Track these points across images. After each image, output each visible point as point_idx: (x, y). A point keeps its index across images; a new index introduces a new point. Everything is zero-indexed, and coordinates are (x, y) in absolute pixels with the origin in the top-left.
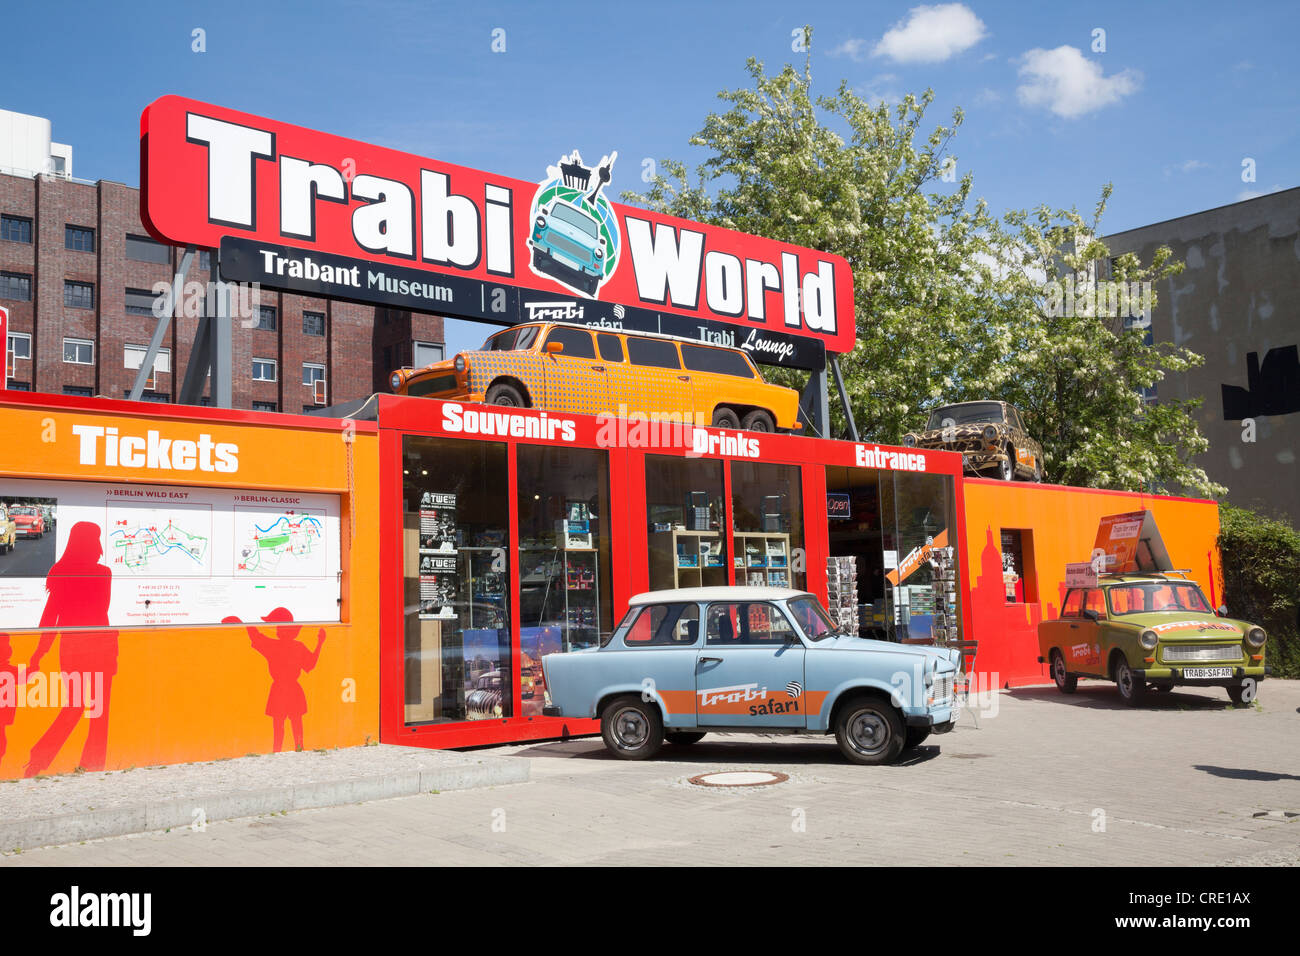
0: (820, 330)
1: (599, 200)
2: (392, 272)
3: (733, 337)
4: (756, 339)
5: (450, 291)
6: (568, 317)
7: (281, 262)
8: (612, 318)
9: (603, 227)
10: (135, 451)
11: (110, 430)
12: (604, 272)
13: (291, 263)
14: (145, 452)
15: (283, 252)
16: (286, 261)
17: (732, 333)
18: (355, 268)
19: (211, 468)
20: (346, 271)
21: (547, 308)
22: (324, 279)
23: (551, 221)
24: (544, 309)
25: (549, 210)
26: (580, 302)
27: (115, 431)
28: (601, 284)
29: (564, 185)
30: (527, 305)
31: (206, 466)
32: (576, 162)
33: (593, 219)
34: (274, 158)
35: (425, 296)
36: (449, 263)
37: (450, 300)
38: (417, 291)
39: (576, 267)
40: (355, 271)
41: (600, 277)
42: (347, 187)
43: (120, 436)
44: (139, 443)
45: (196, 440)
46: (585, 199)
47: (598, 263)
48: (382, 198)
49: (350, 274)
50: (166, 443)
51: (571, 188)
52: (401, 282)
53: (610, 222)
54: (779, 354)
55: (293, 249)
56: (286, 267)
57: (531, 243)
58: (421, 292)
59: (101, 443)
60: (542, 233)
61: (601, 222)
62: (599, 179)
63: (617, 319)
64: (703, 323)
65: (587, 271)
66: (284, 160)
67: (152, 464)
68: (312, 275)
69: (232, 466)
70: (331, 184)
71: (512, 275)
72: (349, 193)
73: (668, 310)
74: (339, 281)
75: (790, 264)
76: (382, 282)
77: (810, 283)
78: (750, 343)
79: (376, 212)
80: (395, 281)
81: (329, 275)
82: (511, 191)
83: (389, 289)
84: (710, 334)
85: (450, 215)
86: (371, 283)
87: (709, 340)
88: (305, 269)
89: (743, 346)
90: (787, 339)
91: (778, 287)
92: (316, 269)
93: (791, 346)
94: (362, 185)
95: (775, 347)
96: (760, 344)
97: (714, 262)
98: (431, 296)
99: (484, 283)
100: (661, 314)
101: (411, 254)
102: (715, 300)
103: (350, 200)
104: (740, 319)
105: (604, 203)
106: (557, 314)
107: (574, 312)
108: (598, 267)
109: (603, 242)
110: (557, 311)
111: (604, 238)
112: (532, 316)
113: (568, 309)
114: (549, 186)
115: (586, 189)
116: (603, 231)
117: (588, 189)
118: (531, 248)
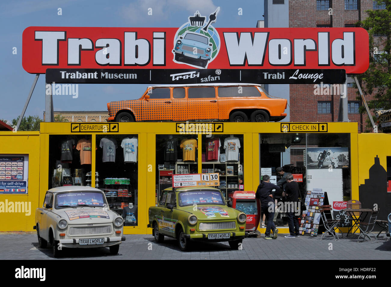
0: (343, 64)
1: (209, 28)
2: (111, 71)
3: (284, 75)
4: (299, 73)
5: (136, 75)
6: (191, 77)
7: (67, 74)
8: (214, 75)
15: (68, 71)
16: (70, 74)
17: (284, 73)
20: (92, 74)
21: (181, 75)
22: (83, 78)
23: (184, 41)
24: (179, 76)
25: (183, 36)
26: (198, 71)
28: (209, 62)
29: (191, 26)
30: (171, 75)
32: (198, 15)
33: (206, 36)
34: (66, 40)
35: (125, 78)
36: (136, 65)
37: (136, 78)
38: (121, 77)
39: (197, 57)
40: (96, 73)
41: (209, 59)
42: (93, 44)
46: (202, 29)
47: (208, 54)
48: (108, 45)
49: (94, 74)
51: (195, 26)
52: (115, 75)
53: (215, 36)
54: (313, 79)
55: (72, 69)
56: (69, 76)
57: (174, 51)
58: (123, 77)
60: (179, 47)
61: (210, 37)
62: (210, 20)
63: (217, 75)
64: (265, 71)
65: (202, 58)
66: (69, 39)
68: (79, 77)
70: (87, 44)
71: (165, 65)
72: (94, 46)
73: (246, 68)
74: (89, 77)
75: (323, 37)
76: (107, 75)
77: (337, 44)
78: (295, 76)
79: (105, 51)
80: (112, 75)
81: (85, 76)
82: (165, 33)
83: (110, 78)
84: (269, 75)
85: (137, 47)
86: (102, 76)
87: (269, 78)
88: (77, 75)
89: (291, 78)
90: (319, 72)
91: (314, 48)
92: (80, 74)
93: (322, 74)
94: (100, 43)
95: (311, 76)
96: (301, 76)
97: (274, 44)
98: (128, 78)
99: (151, 70)
100: (242, 70)
101: (119, 64)
102: (274, 60)
103: (95, 49)
104: (289, 66)
105: (212, 29)
106: (186, 77)
107: (195, 75)
108: (208, 55)
109: (211, 45)
110: (185, 76)
111: (211, 43)
112: (173, 79)
113: (191, 75)
114: (184, 27)
115: (202, 25)
116: (211, 40)
117: (204, 25)
118: (174, 53)
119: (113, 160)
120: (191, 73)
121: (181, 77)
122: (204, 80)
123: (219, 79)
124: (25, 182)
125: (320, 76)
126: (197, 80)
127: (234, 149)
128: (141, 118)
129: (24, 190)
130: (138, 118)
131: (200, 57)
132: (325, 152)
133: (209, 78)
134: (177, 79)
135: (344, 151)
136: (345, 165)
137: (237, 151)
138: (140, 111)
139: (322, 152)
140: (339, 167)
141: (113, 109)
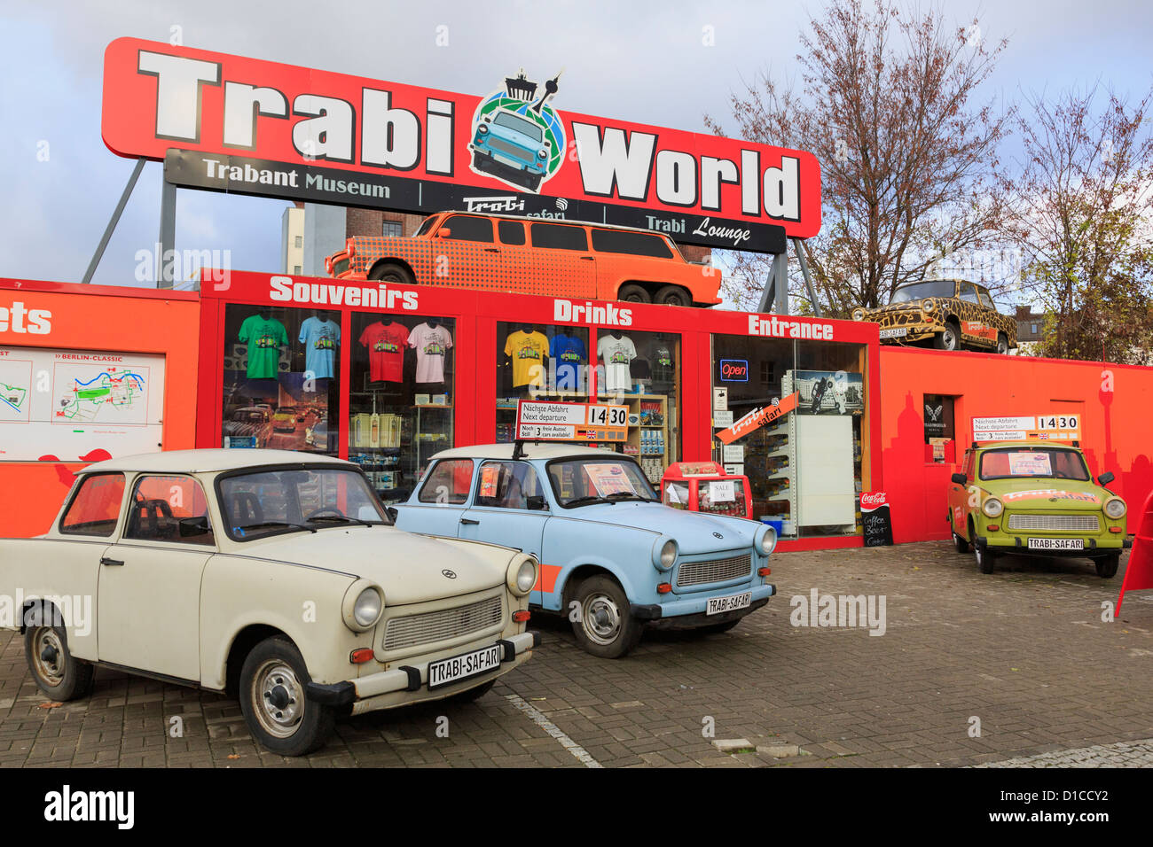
0: (782, 217)
1: (544, 108)
2: (329, 174)
3: (683, 225)
4: (709, 226)
5: (388, 189)
6: (508, 209)
7: (222, 168)
8: (553, 209)
9: (548, 132)
12: (547, 170)
15: (224, 160)
16: (228, 167)
17: (683, 221)
18: (294, 172)
20: (284, 175)
21: (486, 202)
22: (262, 181)
23: (493, 128)
24: (482, 203)
25: (492, 118)
26: (521, 196)
28: (543, 180)
29: (508, 97)
30: (465, 200)
32: (522, 76)
33: (539, 125)
34: (219, 84)
35: (362, 193)
36: (388, 166)
37: (388, 196)
38: (354, 190)
39: (518, 166)
40: (293, 175)
41: (544, 175)
42: (289, 105)
46: (530, 108)
47: (542, 163)
48: (323, 113)
49: (289, 177)
51: (516, 99)
52: (339, 182)
53: (555, 127)
54: (734, 239)
55: (234, 157)
56: (228, 172)
57: (472, 147)
58: (359, 190)
60: (484, 139)
61: (546, 127)
62: (546, 90)
63: (559, 211)
64: (652, 213)
65: (529, 170)
66: (228, 85)
68: (251, 178)
70: (273, 102)
71: (451, 174)
72: (291, 110)
73: (615, 201)
74: (277, 182)
75: (750, 159)
76: (320, 182)
77: (772, 175)
78: (702, 229)
79: (317, 126)
82: (453, 104)
83: (327, 189)
84: (658, 222)
85: (390, 125)
86: (309, 184)
87: (658, 228)
88: (247, 174)
89: (695, 232)
90: (744, 227)
91: (735, 179)
92: (256, 173)
93: (748, 232)
94: (304, 103)
95: (730, 233)
96: (714, 231)
97: (666, 159)
98: (369, 193)
99: (423, 182)
100: (607, 205)
101: (350, 159)
102: (666, 193)
103: (291, 116)
104: (693, 208)
105: (549, 111)
106: (496, 207)
107: (514, 205)
108: (541, 166)
109: (547, 144)
110: (495, 204)
111: (549, 141)
112: (471, 209)
113: (508, 203)
114: (494, 97)
115: (531, 100)
116: (549, 135)
117: (534, 99)
118: (472, 151)
120: (508, 199)
121: (486, 206)
122: (534, 217)
125: (743, 235)
131: (526, 167)
132: (824, 381)
133: (544, 214)
134: (479, 208)
136: (857, 410)
138: (430, 265)
139: (819, 381)
140: (848, 412)
141: (364, 254)
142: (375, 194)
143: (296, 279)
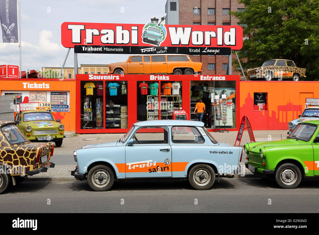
0: (230, 45)
1: (161, 25)
2: (109, 47)
3: (199, 50)
4: (207, 49)
5: (122, 49)
10: (32, 86)
11: (28, 83)
12: (162, 40)
13: (88, 48)
14: (34, 86)
15: (86, 46)
16: (87, 48)
17: (199, 49)
19: (45, 88)
20: (99, 48)
22: (94, 50)
23: (148, 31)
24: (145, 50)
25: (147, 29)
27: (29, 83)
28: (161, 43)
29: (151, 23)
30: (141, 50)
31: (44, 88)
32: (155, 17)
33: (159, 29)
34: (85, 30)
35: (117, 51)
36: (122, 44)
37: (122, 51)
38: (115, 50)
39: (154, 40)
40: (101, 48)
42: (100, 32)
43: (30, 84)
44: (33, 85)
45: (42, 84)
46: (157, 25)
47: (160, 38)
48: (107, 33)
50: (37, 84)
51: (153, 23)
53: (164, 29)
55: (88, 45)
57: (142, 37)
58: (116, 50)
59: (27, 85)
60: (145, 34)
61: (161, 29)
62: (161, 20)
63: (165, 50)
64: (190, 48)
66: (87, 30)
67: (35, 88)
69: (48, 87)
70: (96, 32)
71: (138, 44)
73: (180, 46)
74: (98, 50)
76: (107, 49)
77: (227, 34)
78: (205, 51)
79: (106, 36)
80: (110, 49)
81: (96, 49)
82: (138, 27)
83: (109, 50)
84: (192, 50)
85: (123, 34)
86: (105, 50)
87: (192, 52)
88: (91, 49)
89: (203, 52)
90: (218, 49)
91: (215, 36)
92: (93, 48)
93: (219, 50)
94: (103, 32)
95: (213, 51)
96: (208, 51)
97: (195, 33)
98: (118, 51)
99: (131, 46)
100: (178, 47)
101: (114, 43)
102: (194, 42)
103: (100, 35)
104: (202, 45)
105: (162, 25)
107: (153, 50)
109: (162, 34)
110: (149, 50)
112: (142, 52)
114: (148, 24)
116: (162, 31)
117: (158, 23)
118: (142, 38)
119: (116, 94)
120: (152, 48)
121: (146, 51)
122: (158, 52)
123: (166, 52)
124: (68, 106)
125: (218, 51)
126: (155, 52)
127: (177, 89)
128: (127, 72)
129: (68, 110)
130: (126, 72)
131: (156, 40)
132: (224, 90)
133: (161, 51)
134: (144, 51)
135: (233, 90)
137: (179, 90)
138: (127, 68)
139: (222, 91)
141: (112, 67)
142: (120, 51)
143: (94, 75)
